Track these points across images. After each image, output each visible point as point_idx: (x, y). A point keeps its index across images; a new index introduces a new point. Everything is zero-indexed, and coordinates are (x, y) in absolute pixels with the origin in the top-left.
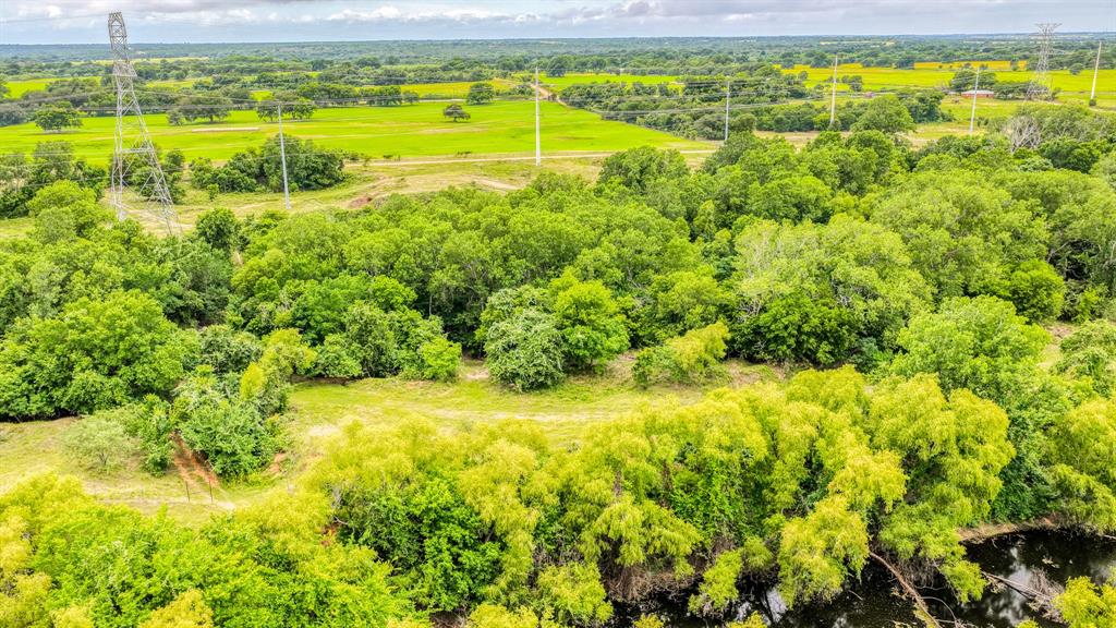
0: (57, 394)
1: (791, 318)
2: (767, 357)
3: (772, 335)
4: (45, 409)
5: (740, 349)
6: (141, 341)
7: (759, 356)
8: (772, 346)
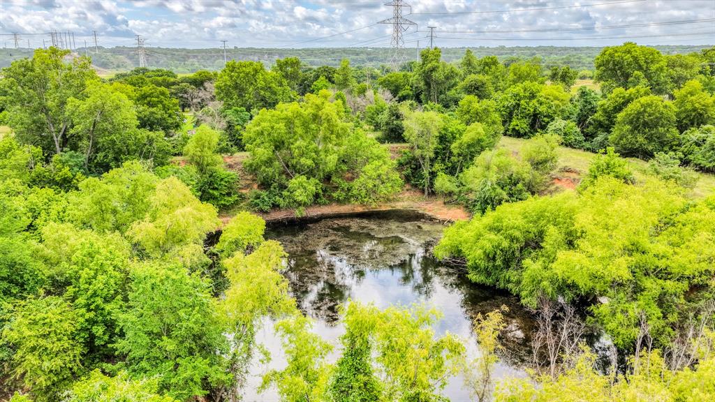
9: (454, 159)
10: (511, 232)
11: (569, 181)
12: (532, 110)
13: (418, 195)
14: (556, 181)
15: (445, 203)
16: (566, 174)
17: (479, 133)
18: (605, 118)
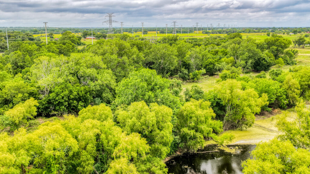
1: (64, 93)
2: (56, 113)
3: (57, 102)
5: (42, 111)
7: (51, 113)
8: (57, 108)
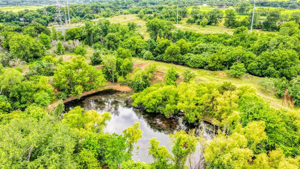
0: (263, 71)
4: (260, 74)
6: (289, 63)
9: (121, 70)
10: (159, 98)
11: (159, 75)
12: (136, 48)
13: (110, 83)
14: (155, 75)
15: (120, 85)
16: (158, 73)
17: (128, 62)
18: (160, 50)
